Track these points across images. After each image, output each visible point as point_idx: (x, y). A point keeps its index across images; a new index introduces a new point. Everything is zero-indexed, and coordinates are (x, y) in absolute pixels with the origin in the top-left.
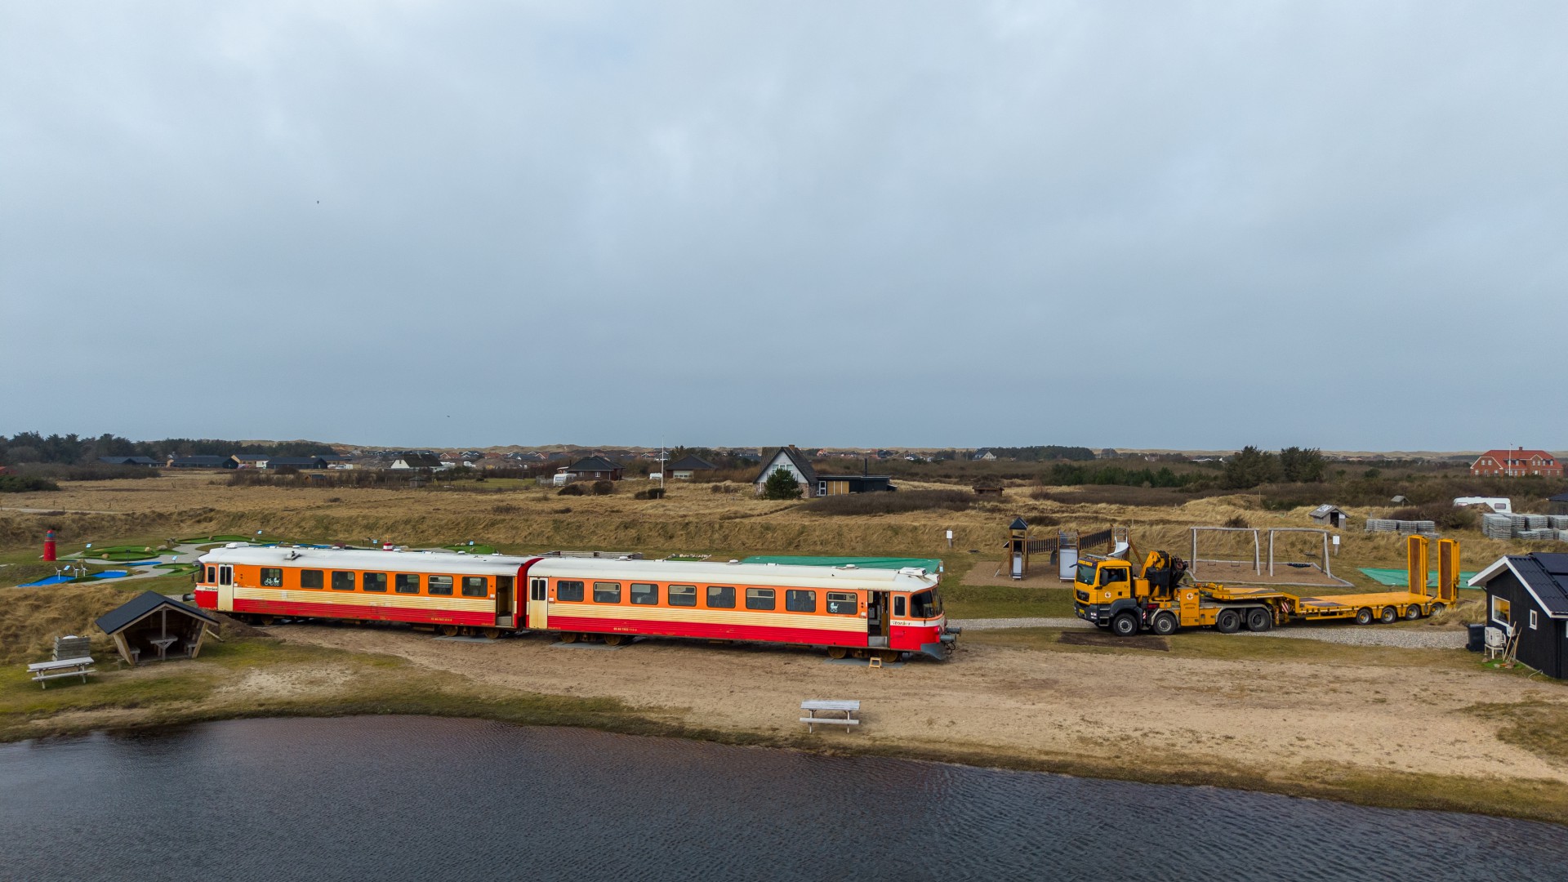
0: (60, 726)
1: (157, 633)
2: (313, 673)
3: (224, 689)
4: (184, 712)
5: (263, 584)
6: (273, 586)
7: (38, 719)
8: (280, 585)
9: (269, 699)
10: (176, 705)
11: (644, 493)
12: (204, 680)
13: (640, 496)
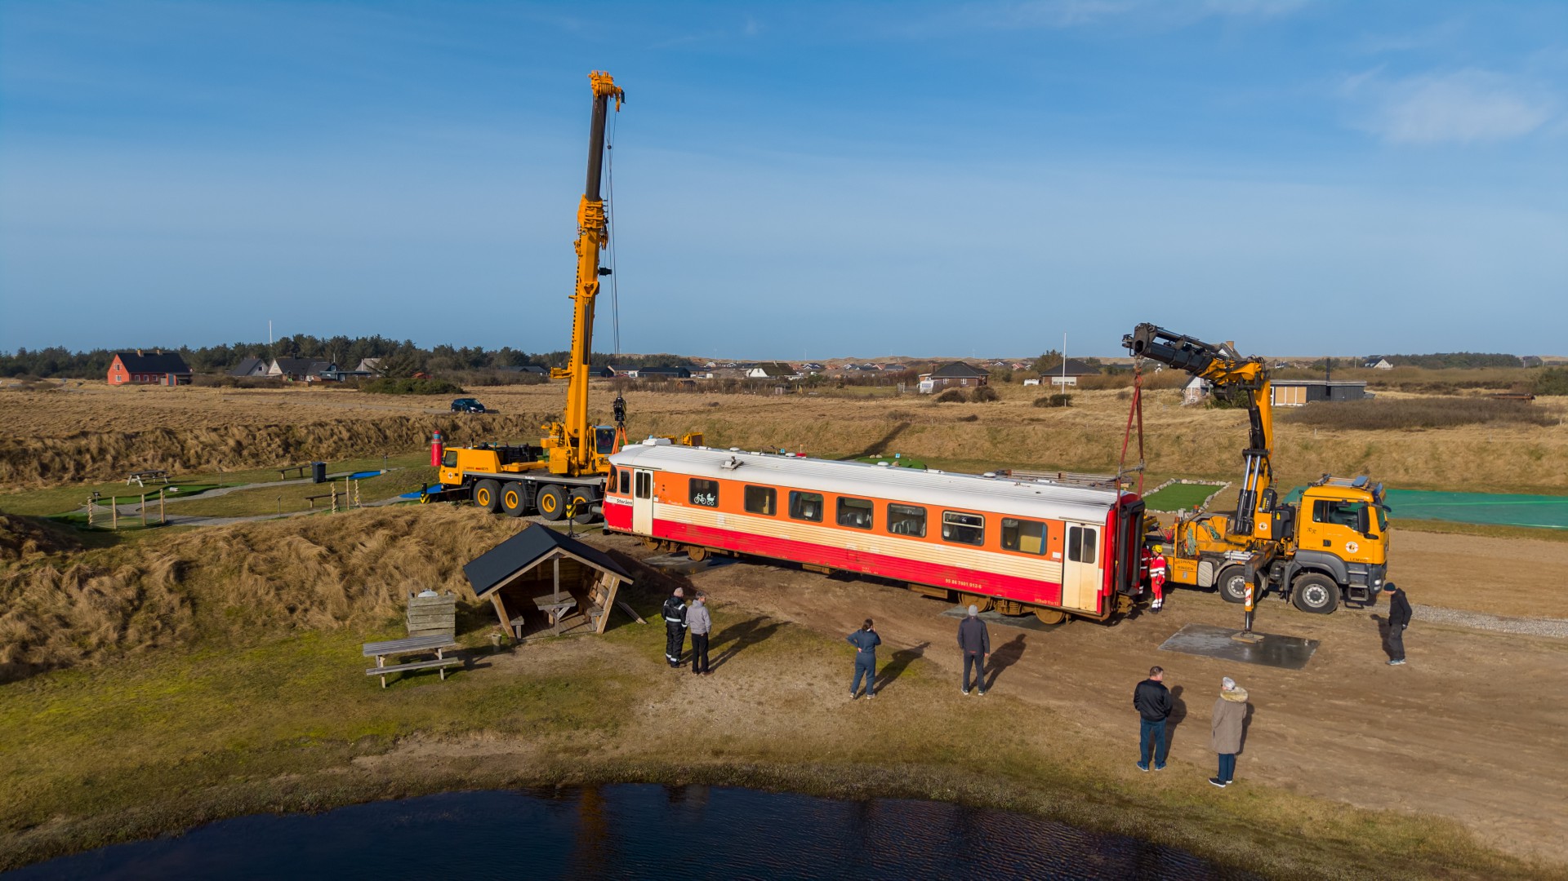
0: (398, 774)
1: (546, 587)
2: (787, 678)
3: (652, 706)
4: (593, 757)
5: (692, 502)
6: (706, 505)
7: (367, 754)
8: (715, 506)
9: (729, 739)
10: (581, 738)
11: (1045, 399)
12: (617, 685)
13: (1038, 403)
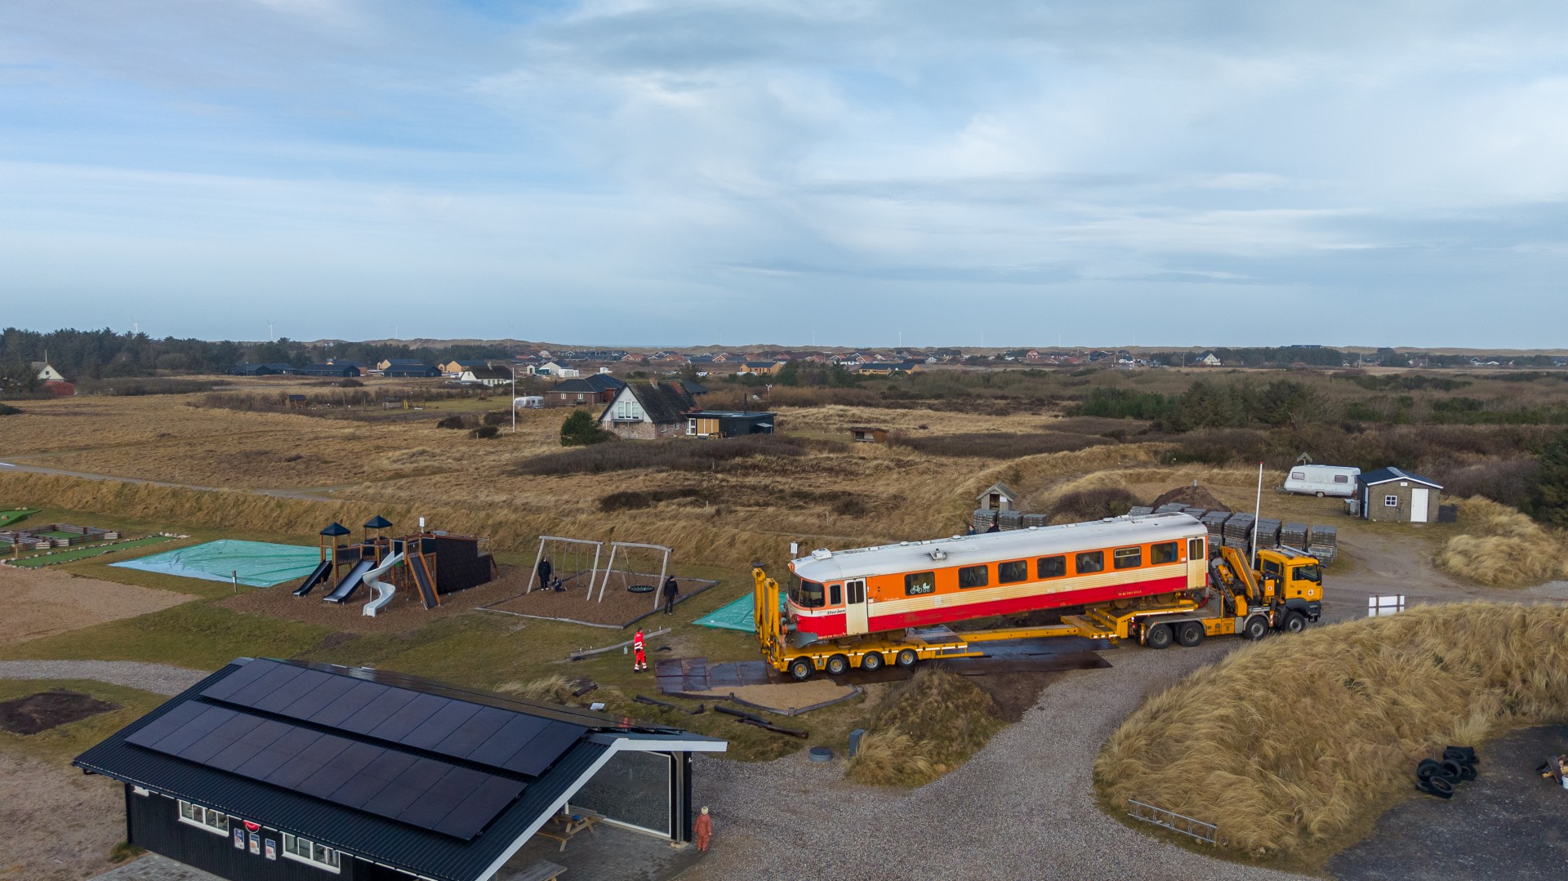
5: (908, 593)
6: (923, 593)
8: (932, 591)
